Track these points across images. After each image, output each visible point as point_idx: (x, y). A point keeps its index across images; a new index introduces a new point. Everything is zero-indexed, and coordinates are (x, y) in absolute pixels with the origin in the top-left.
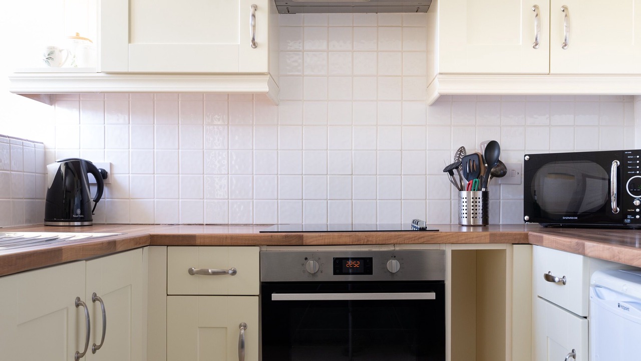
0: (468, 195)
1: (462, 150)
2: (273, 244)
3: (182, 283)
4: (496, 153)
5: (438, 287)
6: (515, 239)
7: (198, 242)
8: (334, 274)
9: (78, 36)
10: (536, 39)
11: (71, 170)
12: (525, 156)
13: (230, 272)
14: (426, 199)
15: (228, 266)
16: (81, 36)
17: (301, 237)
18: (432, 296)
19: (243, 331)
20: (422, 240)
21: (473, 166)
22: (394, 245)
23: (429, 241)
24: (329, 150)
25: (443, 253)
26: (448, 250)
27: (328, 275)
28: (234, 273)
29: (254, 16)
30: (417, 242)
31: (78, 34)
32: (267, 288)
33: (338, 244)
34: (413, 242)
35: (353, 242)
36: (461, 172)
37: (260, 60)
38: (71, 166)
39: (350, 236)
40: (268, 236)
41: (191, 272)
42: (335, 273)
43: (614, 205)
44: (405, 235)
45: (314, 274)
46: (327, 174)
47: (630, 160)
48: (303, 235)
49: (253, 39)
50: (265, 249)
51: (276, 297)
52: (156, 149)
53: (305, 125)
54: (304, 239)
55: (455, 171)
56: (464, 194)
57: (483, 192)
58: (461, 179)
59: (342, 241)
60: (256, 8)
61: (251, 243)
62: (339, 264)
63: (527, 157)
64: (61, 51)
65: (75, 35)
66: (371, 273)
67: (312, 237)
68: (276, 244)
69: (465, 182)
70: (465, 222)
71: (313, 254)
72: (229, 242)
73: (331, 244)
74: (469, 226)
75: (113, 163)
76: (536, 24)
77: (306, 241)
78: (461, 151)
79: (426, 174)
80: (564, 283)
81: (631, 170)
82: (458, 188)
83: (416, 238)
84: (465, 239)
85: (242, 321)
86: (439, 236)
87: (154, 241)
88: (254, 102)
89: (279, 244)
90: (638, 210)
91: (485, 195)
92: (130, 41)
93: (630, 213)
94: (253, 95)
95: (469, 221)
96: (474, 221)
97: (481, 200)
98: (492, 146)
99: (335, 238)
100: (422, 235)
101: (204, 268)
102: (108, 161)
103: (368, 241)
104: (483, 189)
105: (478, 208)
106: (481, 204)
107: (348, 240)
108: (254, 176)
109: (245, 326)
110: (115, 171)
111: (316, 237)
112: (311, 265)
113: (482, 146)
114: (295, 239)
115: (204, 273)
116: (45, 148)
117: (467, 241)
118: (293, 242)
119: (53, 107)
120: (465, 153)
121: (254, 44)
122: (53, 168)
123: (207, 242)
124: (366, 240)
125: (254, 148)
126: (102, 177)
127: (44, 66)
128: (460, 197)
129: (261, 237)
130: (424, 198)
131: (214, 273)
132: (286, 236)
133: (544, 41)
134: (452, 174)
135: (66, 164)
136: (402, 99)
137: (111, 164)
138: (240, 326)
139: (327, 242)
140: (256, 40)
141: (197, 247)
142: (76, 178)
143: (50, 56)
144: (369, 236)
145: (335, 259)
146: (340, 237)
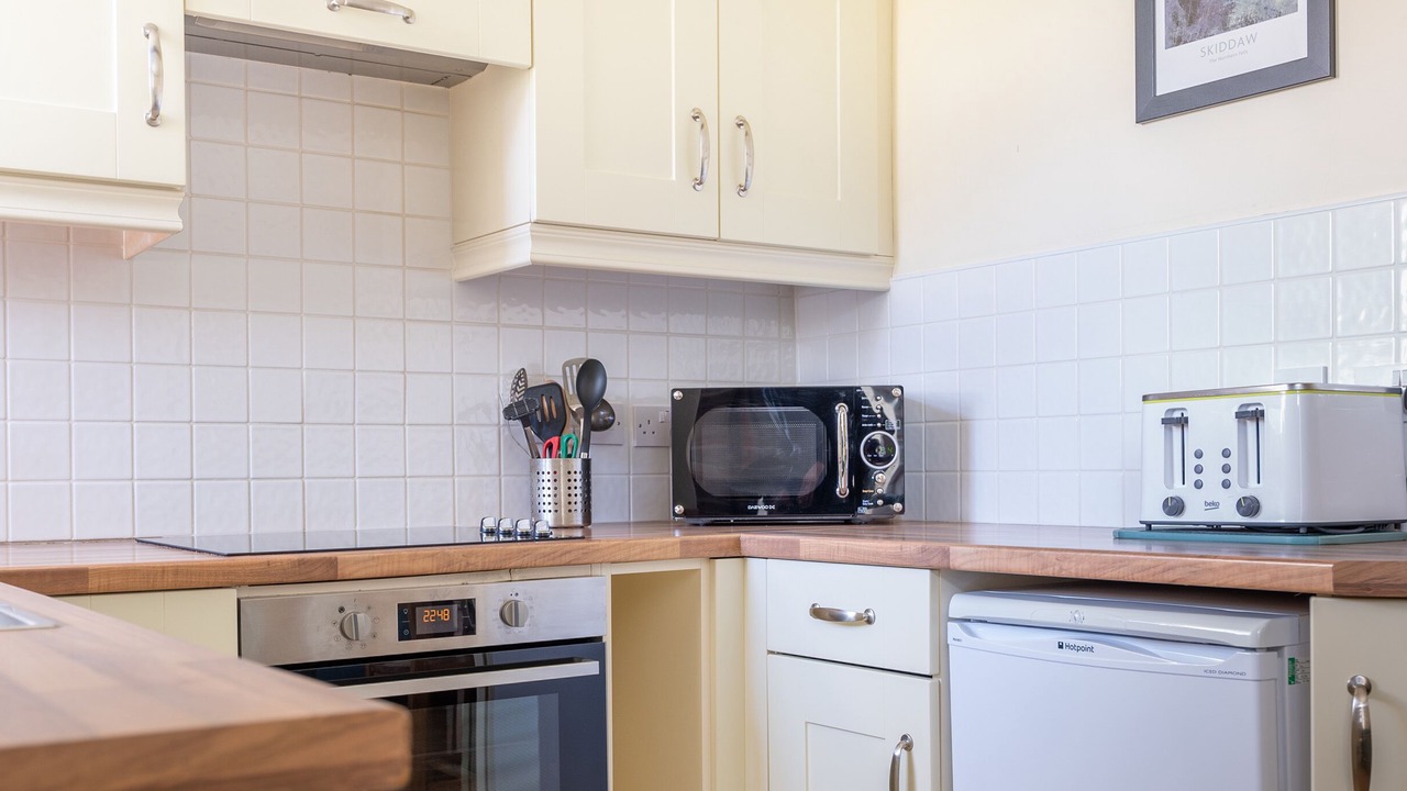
0: (554, 466)
1: (521, 375)
2: (273, 580)
4: (599, 383)
7: (93, 585)
8: (400, 640)
10: (702, 174)
12: (674, 391)
14: (453, 475)
17: (333, 563)
20: (566, 559)
21: (550, 408)
22: (510, 570)
23: (578, 559)
24: (253, 367)
27: (388, 642)
30: (557, 562)
33: (410, 574)
34: (551, 563)
35: (438, 569)
37: (165, 156)
39: (433, 555)
40: (261, 564)
42: (402, 637)
44: (536, 549)
46: (248, 422)
48: (336, 559)
49: (154, 109)
50: (247, 592)
53: (196, 309)
54: (339, 567)
56: (544, 464)
57: (583, 460)
59: (417, 567)
61: (221, 580)
62: (408, 619)
63: (679, 394)
66: (473, 631)
67: (357, 562)
68: (278, 580)
71: (357, 597)
72: (169, 581)
73: (394, 574)
77: (343, 572)
78: (519, 378)
79: (452, 424)
80: (869, 621)
83: (557, 554)
84: (641, 553)
86: (596, 548)
88: (71, 247)
89: (285, 581)
91: (587, 467)
94: (68, 228)
98: (590, 370)
99: (403, 562)
100: (568, 549)
103: (468, 564)
104: (584, 455)
105: (577, 491)
107: (428, 565)
108: (74, 425)
111: (365, 561)
112: (352, 623)
113: (567, 369)
114: (318, 568)
118: (317, 574)
120: (526, 381)
123: (117, 583)
124: (463, 563)
125: (73, 358)
128: (536, 471)
129: (244, 566)
130: (450, 473)
132: (301, 563)
133: (710, 177)
134: (527, 423)
136: (404, 262)
139: (386, 569)
141: (88, 597)
144: (471, 554)
145: (401, 607)
146: (413, 558)
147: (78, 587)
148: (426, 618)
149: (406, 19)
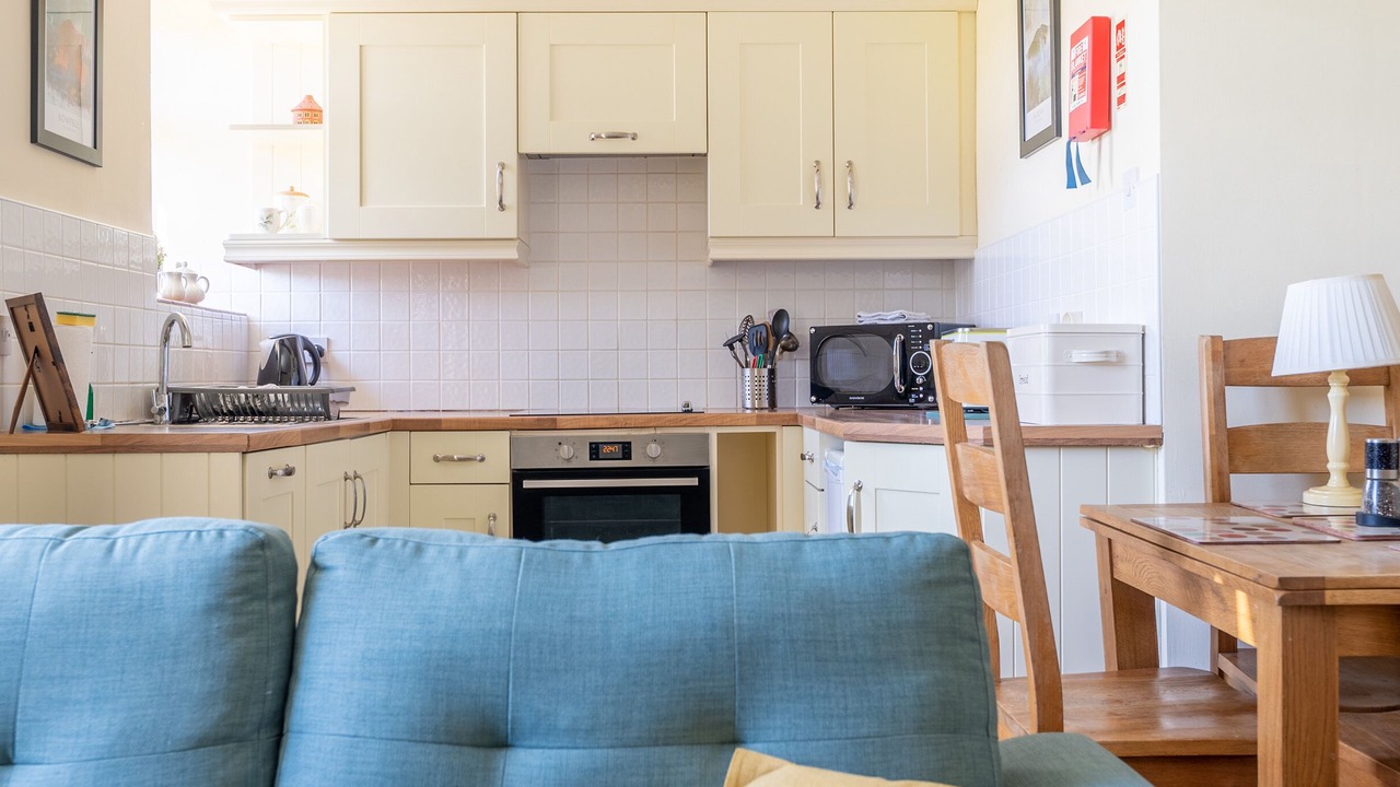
0: (752, 373)
1: (749, 319)
2: (524, 428)
3: (426, 470)
4: (785, 323)
5: (702, 473)
6: (784, 421)
7: (443, 427)
8: (590, 461)
9: (292, 192)
10: (817, 198)
11: (286, 347)
12: (811, 328)
13: (478, 458)
15: (476, 452)
16: (295, 190)
18: (694, 481)
19: (492, 522)
20: (684, 422)
21: (761, 338)
22: (655, 427)
23: (695, 424)
25: (706, 437)
26: (713, 433)
27: (584, 461)
28: (483, 459)
29: (501, 173)
30: (682, 425)
31: (292, 189)
32: (518, 476)
33: (595, 428)
34: (678, 425)
35: (610, 426)
36: (747, 346)
37: (508, 224)
38: (286, 342)
39: (607, 419)
40: (519, 420)
41: (436, 459)
43: (897, 384)
44: (665, 417)
45: (569, 460)
47: (913, 334)
48: (556, 419)
49: (501, 201)
50: (515, 433)
51: (527, 484)
52: (383, 321)
54: (558, 423)
55: (737, 345)
56: (748, 371)
57: (768, 369)
58: (746, 354)
59: (599, 424)
60: (503, 166)
61: (500, 427)
62: (595, 450)
63: (813, 330)
64: (279, 213)
65: (288, 190)
66: (630, 458)
67: (567, 420)
68: (527, 428)
69: (751, 358)
70: (748, 405)
71: (567, 438)
72: (477, 426)
73: (586, 428)
74: (754, 409)
75: (330, 338)
76: (816, 179)
77: (559, 425)
78: (748, 321)
80: (813, 461)
81: (914, 345)
82: (741, 365)
83: (682, 421)
84: (730, 421)
85: (492, 511)
86: (702, 418)
87: (396, 426)
89: (531, 428)
90: (921, 389)
91: (772, 373)
92: (361, 205)
93: (914, 392)
95: (753, 404)
96: (759, 403)
97: (766, 379)
98: (780, 315)
99: (591, 422)
100: (689, 418)
101: (448, 453)
102: (325, 336)
103: (627, 423)
104: (769, 366)
105: (762, 388)
106: (766, 383)
107: (605, 424)
109: (495, 518)
110: (333, 347)
111: (571, 420)
112: (565, 451)
113: (770, 315)
114: (548, 423)
115: (451, 459)
116: (249, 320)
117: (733, 423)
118: (546, 426)
119: (258, 271)
120: (752, 323)
121: (502, 207)
122: (267, 345)
123: (454, 426)
124: (624, 423)
126: (317, 355)
127: (260, 231)
128: (743, 374)
129: (511, 420)
131: (460, 460)
132: (538, 420)
133: (826, 200)
134: (732, 348)
137: (328, 339)
138: (489, 517)
139: (582, 425)
140: (504, 202)
142: (293, 356)
143: (269, 219)
144: (628, 419)
145: (591, 444)
146: (596, 420)
147: (437, 427)
148: (606, 449)
149: (633, 139)
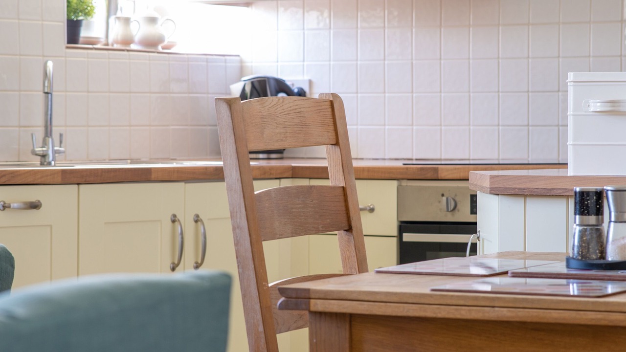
11: (256, 90)
13: (368, 209)
17: (436, 170)
27: (465, 215)
28: (372, 210)
32: (403, 228)
38: (256, 85)
42: (471, 213)
45: (451, 213)
48: (438, 168)
52: (360, 60)
53: (532, 24)
54: (439, 172)
61: (390, 176)
67: (447, 170)
68: (412, 178)
71: (449, 190)
75: (314, 80)
77: (442, 175)
87: (296, 173)
102: (307, 78)
110: (315, 89)
111: (451, 170)
114: (430, 173)
116: (241, 62)
118: (429, 176)
125: (471, 57)
135: (253, 83)
137: (310, 82)
139: (462, 176)
145: (472, 196)
